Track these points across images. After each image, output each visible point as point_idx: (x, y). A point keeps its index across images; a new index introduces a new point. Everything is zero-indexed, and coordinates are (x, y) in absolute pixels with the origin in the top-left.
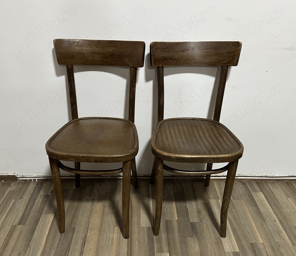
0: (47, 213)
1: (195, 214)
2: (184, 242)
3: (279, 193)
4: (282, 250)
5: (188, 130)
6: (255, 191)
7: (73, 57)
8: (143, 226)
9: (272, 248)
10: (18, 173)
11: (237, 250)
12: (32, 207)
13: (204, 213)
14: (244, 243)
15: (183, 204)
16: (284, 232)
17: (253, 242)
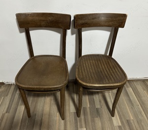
0: (21, 105)
1: (98, 103)
2: (93, 121)
3: (140, 87)
4: (142, 123)
5: (95, 62)
6: (128, 87)
7: (29, 23)
8: (71, 111)
9: (138, 122)
10: (5, 81)
11: (120, 125)
12: (13, 101)
13: (103, 102)
14: (123, 120)
15: (92, 97)
16: (143, 112)
17: (128, 119)
